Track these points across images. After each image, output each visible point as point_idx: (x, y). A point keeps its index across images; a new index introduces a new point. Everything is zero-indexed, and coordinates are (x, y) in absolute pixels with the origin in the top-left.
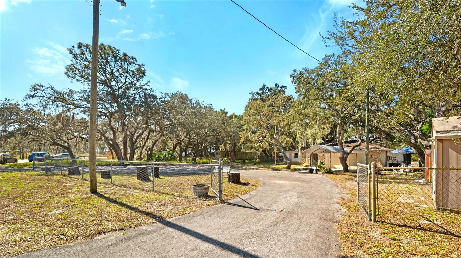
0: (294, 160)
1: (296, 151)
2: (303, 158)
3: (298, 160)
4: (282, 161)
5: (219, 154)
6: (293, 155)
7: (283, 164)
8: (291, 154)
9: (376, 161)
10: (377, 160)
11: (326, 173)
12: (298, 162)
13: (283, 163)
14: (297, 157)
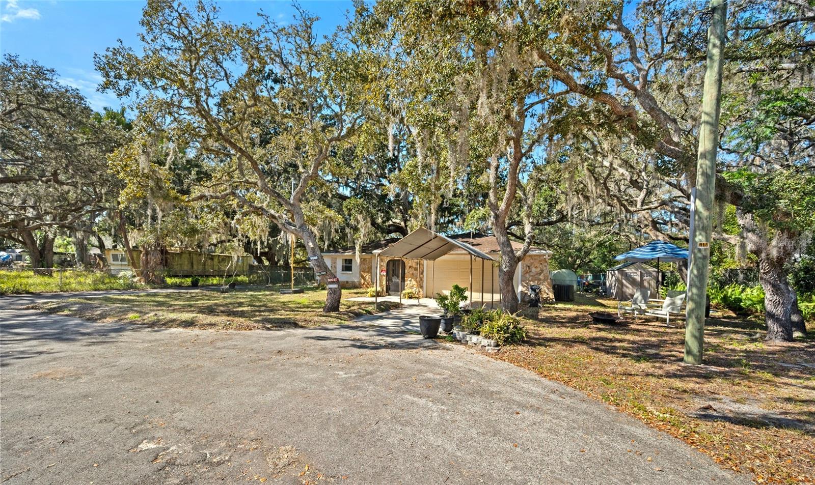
0: (343, 277)
1: (348, 254)
2: (364, 272)
3: (353, 276)
4: (312, 278)
5: (123, 259)
6: (340, 264)
7: (314, 289)
8: (335, 263)
9: (539, 280)
10: (541, 277)
11: (507, 341)
12: (353, 282)
13: (316, 284)
14: (351, 270)
